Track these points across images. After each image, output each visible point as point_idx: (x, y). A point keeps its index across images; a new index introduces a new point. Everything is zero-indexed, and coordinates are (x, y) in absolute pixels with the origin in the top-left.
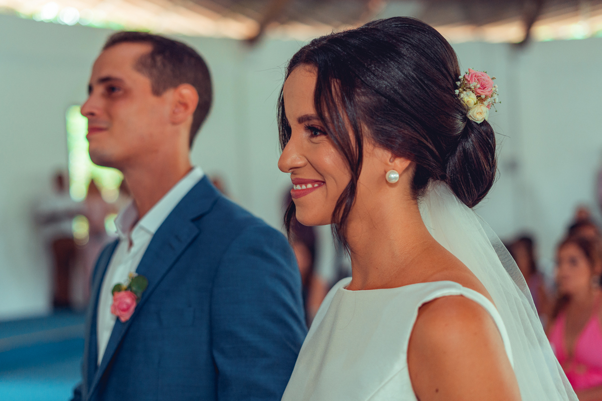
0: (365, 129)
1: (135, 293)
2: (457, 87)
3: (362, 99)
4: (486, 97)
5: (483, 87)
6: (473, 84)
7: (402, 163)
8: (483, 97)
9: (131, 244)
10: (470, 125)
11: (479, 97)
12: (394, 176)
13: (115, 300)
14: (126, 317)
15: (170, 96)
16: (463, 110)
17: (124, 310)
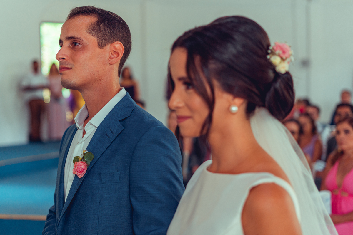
0: (216, 83)
1: (86, 162)
2: (268, 54)
3: (213, 66)
4: (286, 58)
5: (284, 52)
6: (278, 52)
7: (238, 101)
8: (284, 58)
9: (84, 132)
10: (277, 75)
11: (282, 58)
12: (234, 109)
13: (75, 166)
14: (81, 176)
15: (108, 47)
16: (273, 67)
17: (80, 172)
